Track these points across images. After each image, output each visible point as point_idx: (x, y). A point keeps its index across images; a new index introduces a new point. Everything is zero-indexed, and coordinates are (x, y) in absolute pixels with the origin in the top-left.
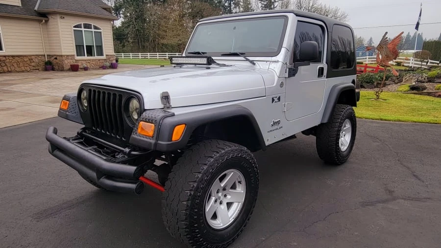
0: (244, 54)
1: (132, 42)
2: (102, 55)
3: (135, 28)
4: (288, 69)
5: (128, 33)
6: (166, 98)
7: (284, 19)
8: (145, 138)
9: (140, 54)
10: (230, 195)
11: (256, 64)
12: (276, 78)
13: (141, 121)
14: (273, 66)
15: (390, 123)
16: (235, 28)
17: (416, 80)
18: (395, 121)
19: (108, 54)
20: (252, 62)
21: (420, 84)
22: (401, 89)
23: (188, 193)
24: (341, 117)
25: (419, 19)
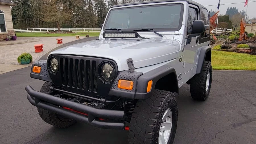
0: (153, 29)
1: (20, 21)
2: (5, 31)
3: (22, 11)
4: (186, 39)
5: (17, 15)
6: (130, 62)
7: (180, 6)
8: (126, 91)
9: (27, 29)
10: (164, 126)
11: (163, 36)
12: (181, 46)
13: (120, 79)
14: (176, 37)
15: (220, 71)
16: (141, 12)
17: (224, 42)
18: (222, 69)
19: (9, 30)
20: (161, 35)
21: (227, 45)
22: (215, 48)
23: (152, 126)
24: (207, 69)
25: (220, 1)
